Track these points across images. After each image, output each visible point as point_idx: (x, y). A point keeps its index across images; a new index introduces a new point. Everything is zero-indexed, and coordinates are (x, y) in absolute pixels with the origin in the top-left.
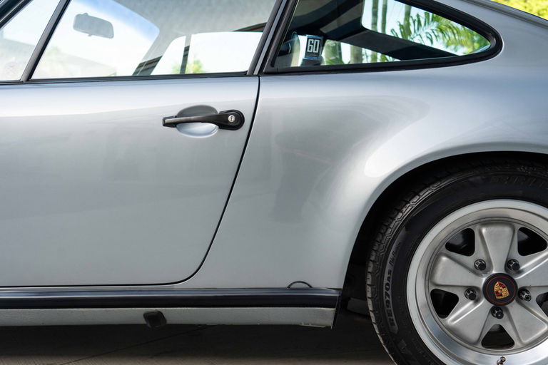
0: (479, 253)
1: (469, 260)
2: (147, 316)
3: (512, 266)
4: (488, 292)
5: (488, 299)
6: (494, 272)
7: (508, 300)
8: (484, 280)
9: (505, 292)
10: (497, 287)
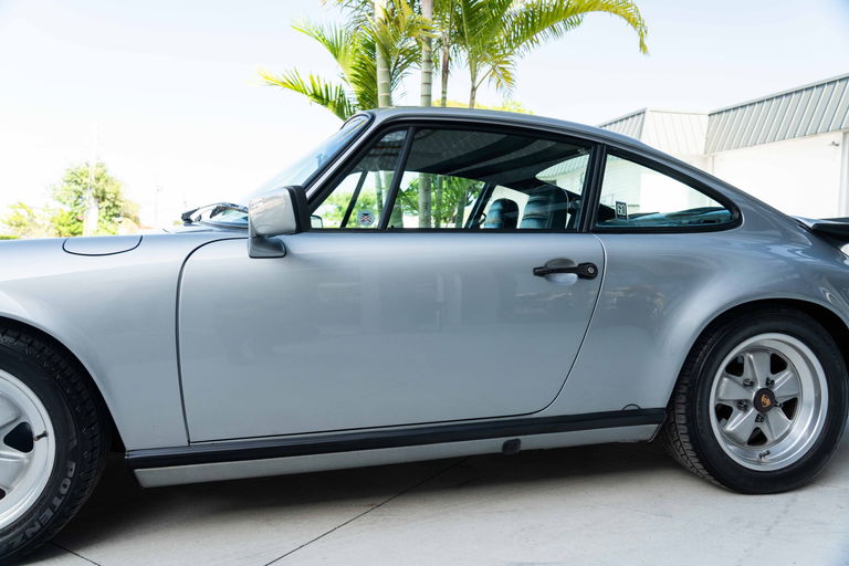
0: (747, 373)
1: (740, 379)
2: (506, 445)
3: (770, 383)
4: (757, 403)
5: (756, 408)
6: (759, 387)
7: (769, 408)
8: (754, 394)
9: (768, 402)
10: (763, 399)
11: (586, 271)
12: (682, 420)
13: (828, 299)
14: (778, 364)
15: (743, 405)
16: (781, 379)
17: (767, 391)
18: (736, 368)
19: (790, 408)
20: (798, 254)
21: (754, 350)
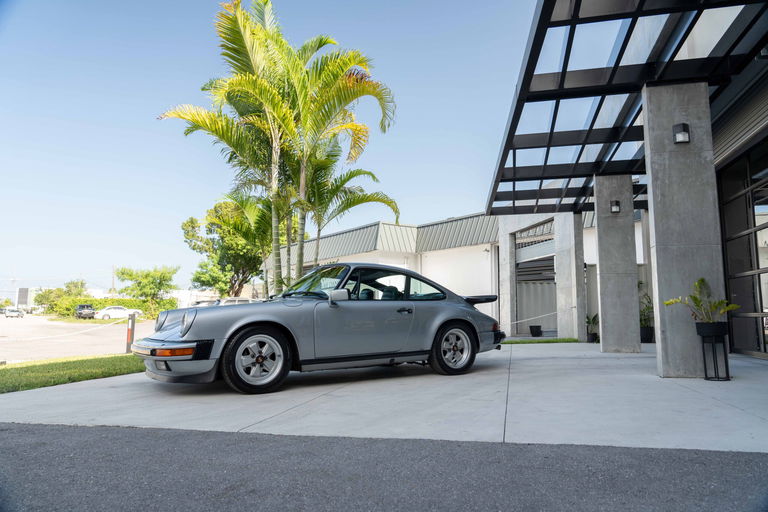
0: (450, 341)
1: (448, 343)
4: (453, 350)
6: (454, 345)
7: (456, 351)
8: (452, 347)
9: (456, 349)
11: (410, 311)
12: (434, 353)
13: (469, 319)
14: (458, 338)
15: (450, 350)
16: (459, 343)
17: (456, 345)
18: (447, 340)
19: (462, 351)
20: (462, 307)
21: (451, 334)
